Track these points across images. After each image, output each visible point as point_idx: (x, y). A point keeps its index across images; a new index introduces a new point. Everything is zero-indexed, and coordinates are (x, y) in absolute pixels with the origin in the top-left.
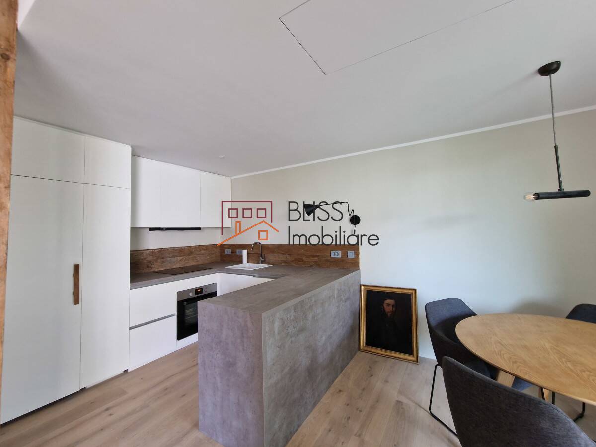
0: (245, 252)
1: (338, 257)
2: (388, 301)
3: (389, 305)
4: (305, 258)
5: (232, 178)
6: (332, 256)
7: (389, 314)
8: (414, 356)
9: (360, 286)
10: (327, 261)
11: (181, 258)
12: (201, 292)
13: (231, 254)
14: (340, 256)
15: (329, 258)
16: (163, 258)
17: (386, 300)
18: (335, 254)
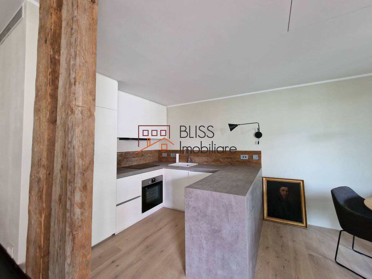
0: (177, 155)
1: (246, 159)
2: (283, 188)
3: (283, 190)
4: (221, 160)
5: (168, 107)
6: (242, 158)
7: (284, 196)
8: (303, 224)
9: (263, 178)
10: (237, 161)
11: (137, 158)
12: (155, 181)
13: (166, 156)
14: (247, 158)
15: (239, 160)
16: (127, 158)
17: (282, 187)
18: (243, 157)
